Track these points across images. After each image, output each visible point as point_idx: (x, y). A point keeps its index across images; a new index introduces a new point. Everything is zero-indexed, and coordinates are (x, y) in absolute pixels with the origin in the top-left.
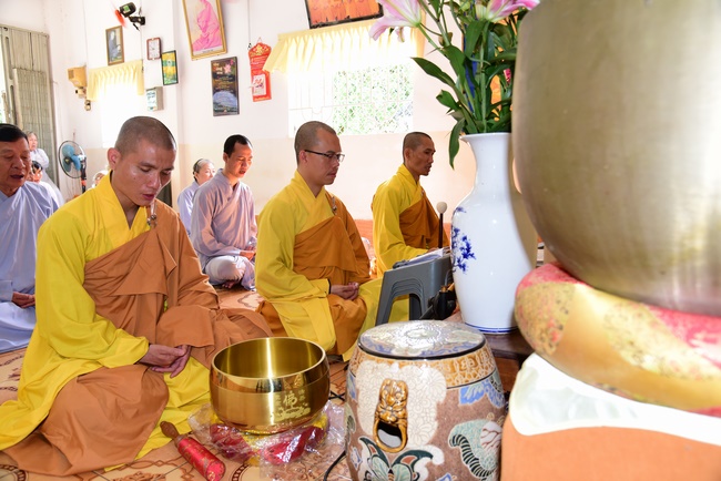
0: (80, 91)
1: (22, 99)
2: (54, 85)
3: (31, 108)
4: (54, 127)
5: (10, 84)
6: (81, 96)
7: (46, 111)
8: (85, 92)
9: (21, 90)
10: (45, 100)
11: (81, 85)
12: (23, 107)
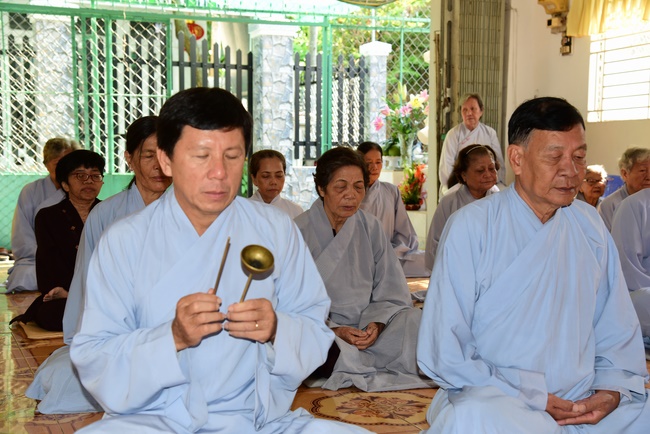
0: (556, 22)
1: (462, 42)
2: (512, 13)
3: (473, 58)
4: (505, 88)
5: (447, 18)
6: (555, 31)
7: (496, 60)
8: (564, 21)
9: (462, 28)
10: (497, 42)
11: (558, 9)
12: (462, 56)
